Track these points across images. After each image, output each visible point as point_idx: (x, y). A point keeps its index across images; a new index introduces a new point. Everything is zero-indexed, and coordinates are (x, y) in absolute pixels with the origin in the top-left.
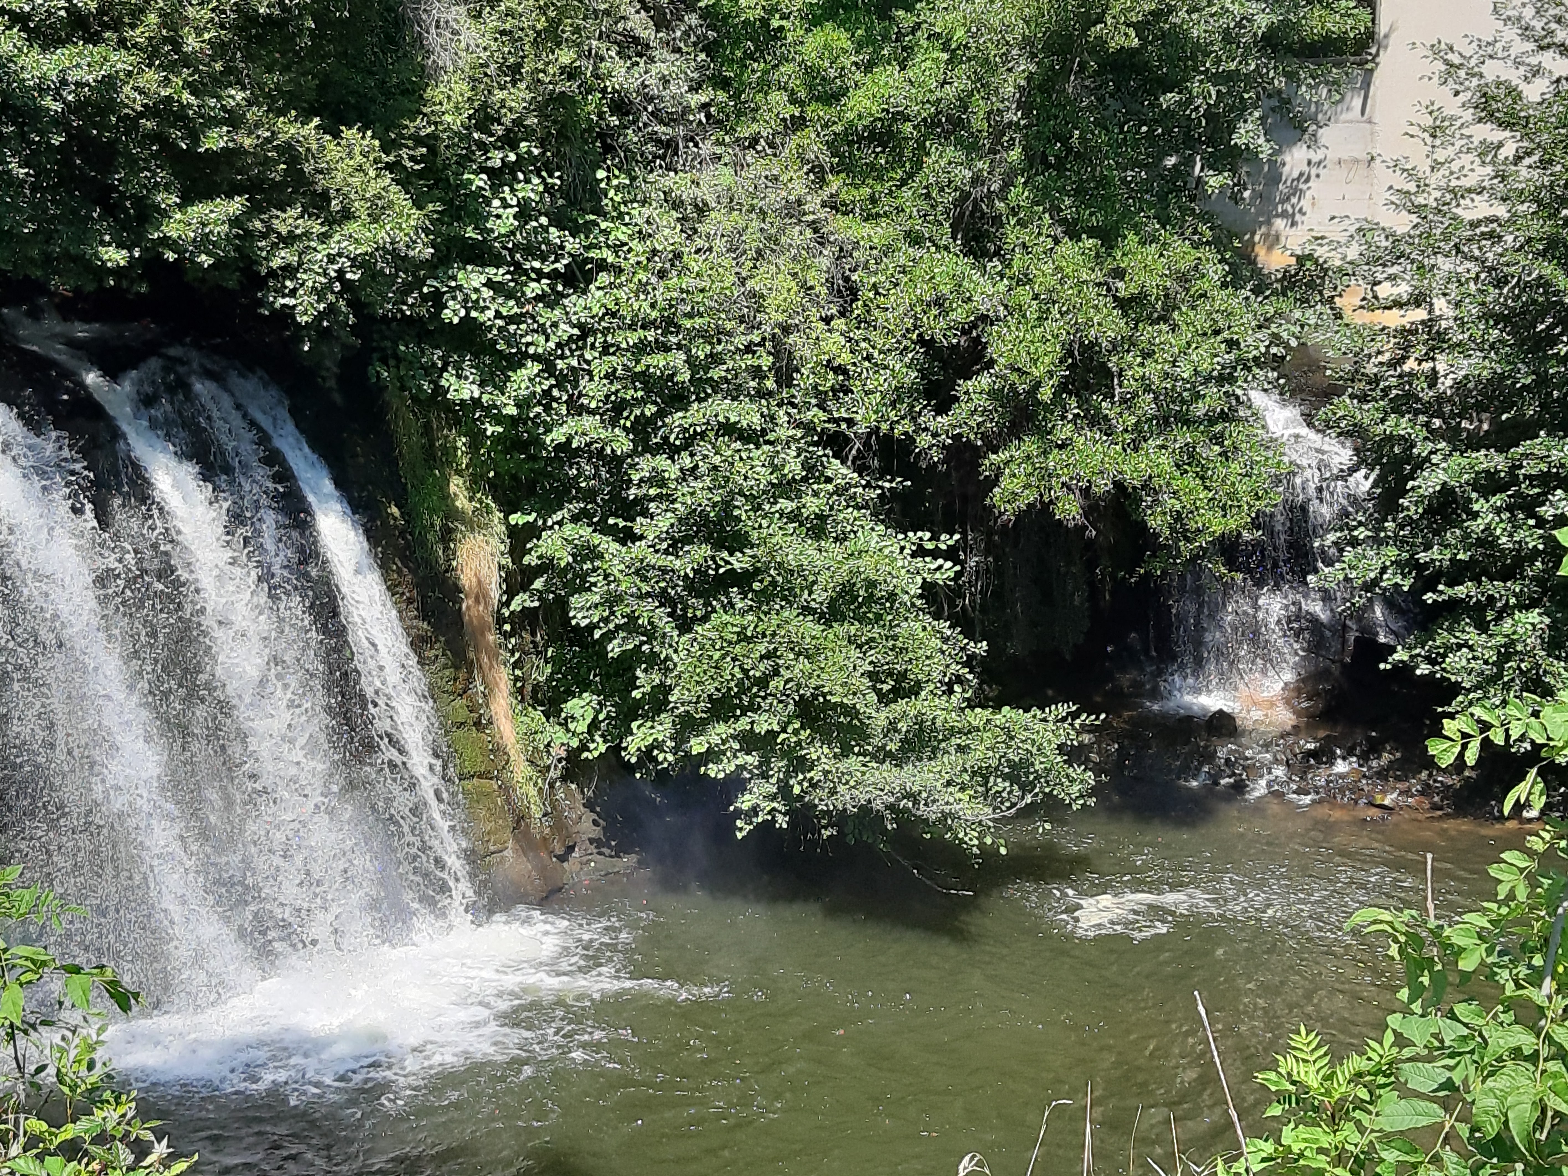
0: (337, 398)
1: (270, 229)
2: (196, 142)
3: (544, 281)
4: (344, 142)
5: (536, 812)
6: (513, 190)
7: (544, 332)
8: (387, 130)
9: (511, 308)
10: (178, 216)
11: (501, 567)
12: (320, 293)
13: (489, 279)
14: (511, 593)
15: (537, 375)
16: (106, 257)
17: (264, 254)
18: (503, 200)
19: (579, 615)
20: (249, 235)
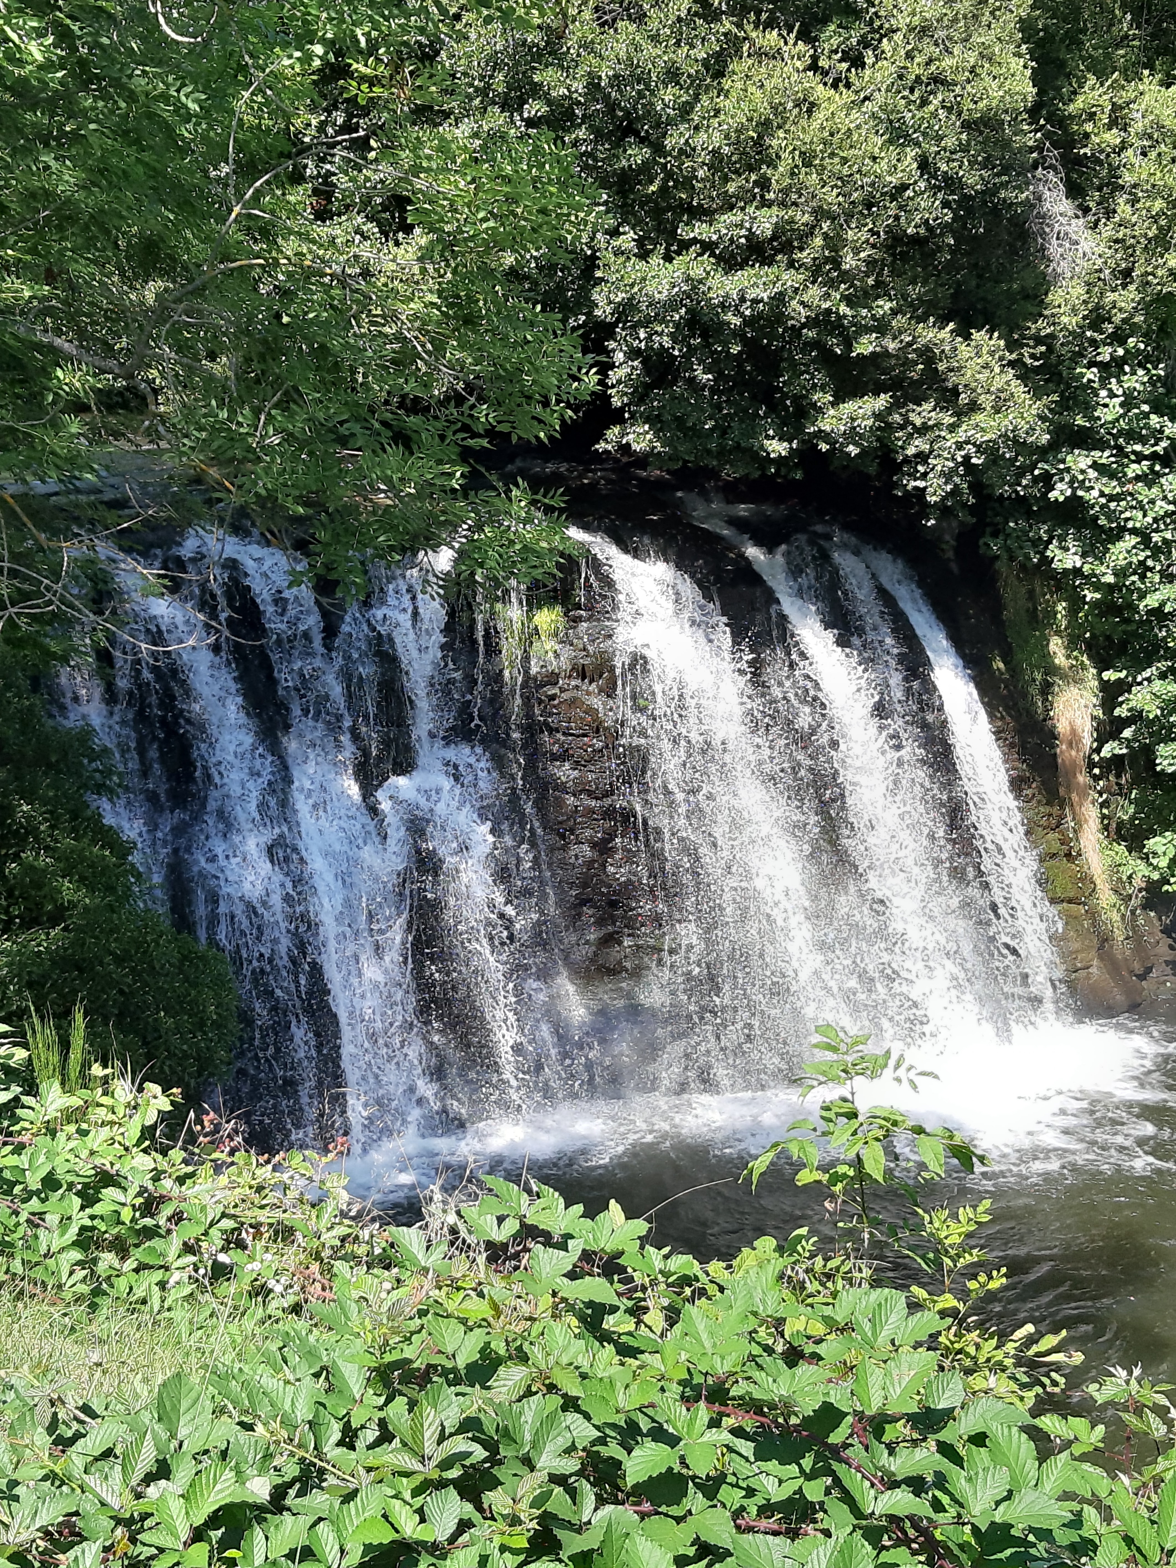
0: (954, 567)
1: (907, 422)
2: (849, 347)
3: (1144, 463)
4: (973, 343)
5: (1119, 935)
6: (1119, 382)
7: (1142, 508)
8: (1011, 332)
9: (1113, 487)
10: (832, 412)
11: (1094, 718)
12: (948, 476)
13: (1095, 462)
14: (1101, 741)
15: (1134, 547)
16: (770, 449)
17: (900, 443)
18: (1110, 390)
19: (1165, 763)
20: (889, 427)
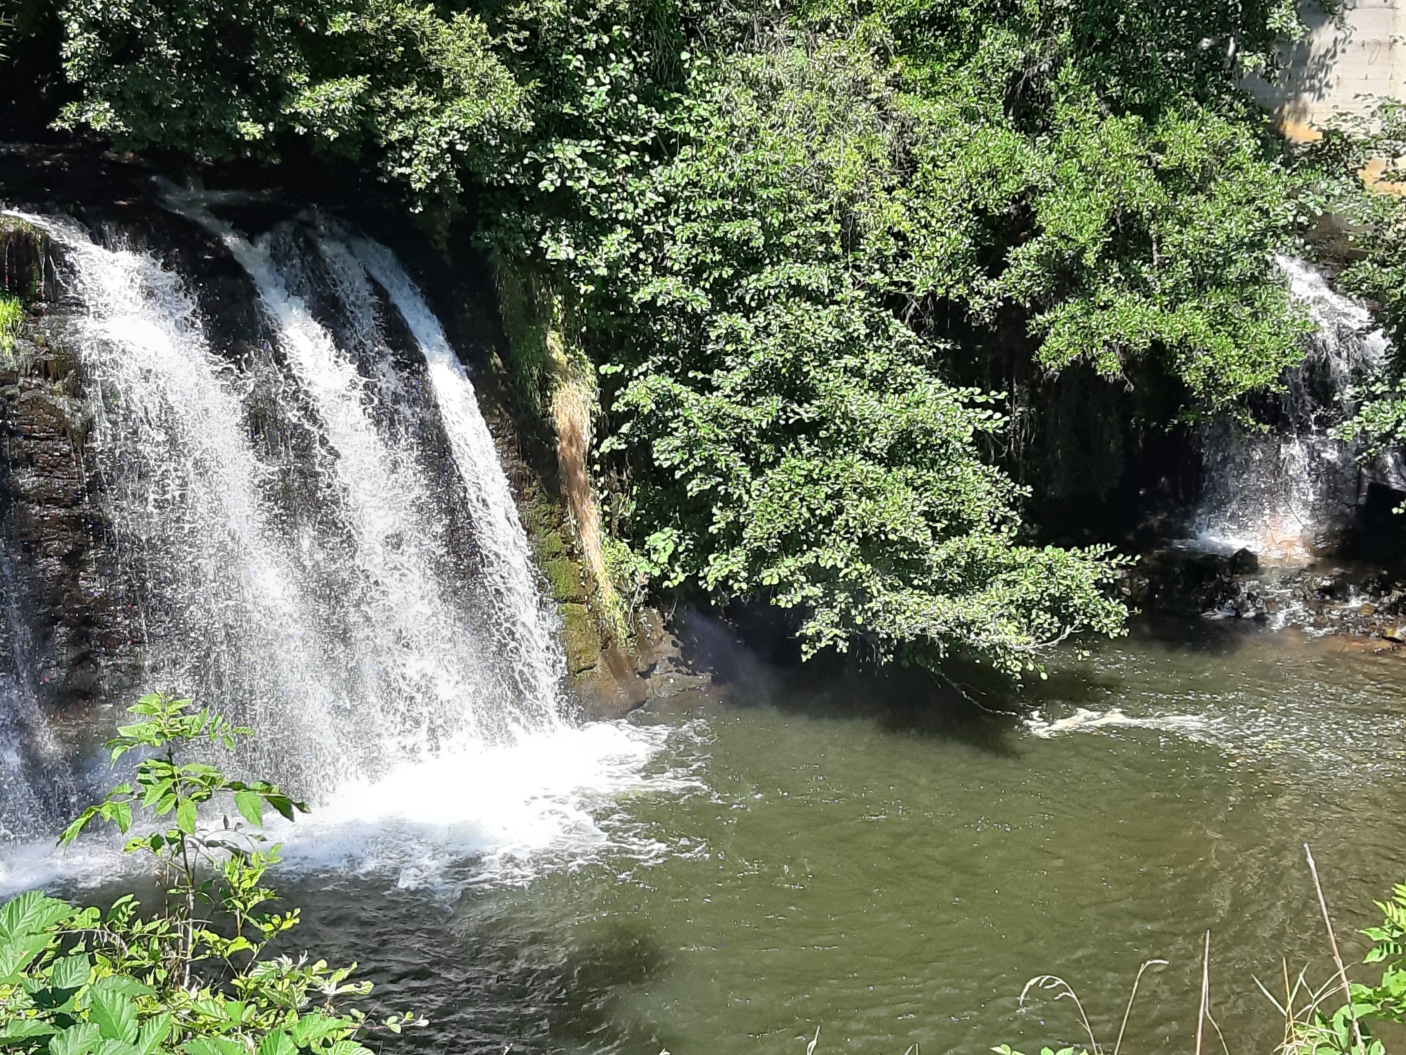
0: (447, 259)
1: (390, 105)
2: (324, 26)
3: (633, 153)
4: (455, 26)
5: (622, 633)
6: (606, 70)
7: (633, 200)
8: (494, 15)
9: (602, 179)
10: (307, 94)
11: (592, 413)
12: (432, 163)
13: (583, 151)
14: (601, 437)
15: (626, 239)
16: (243, 131)
17: (383, 128)
18: (597, 79)
19: (662, 457)
20: (370, 111)
